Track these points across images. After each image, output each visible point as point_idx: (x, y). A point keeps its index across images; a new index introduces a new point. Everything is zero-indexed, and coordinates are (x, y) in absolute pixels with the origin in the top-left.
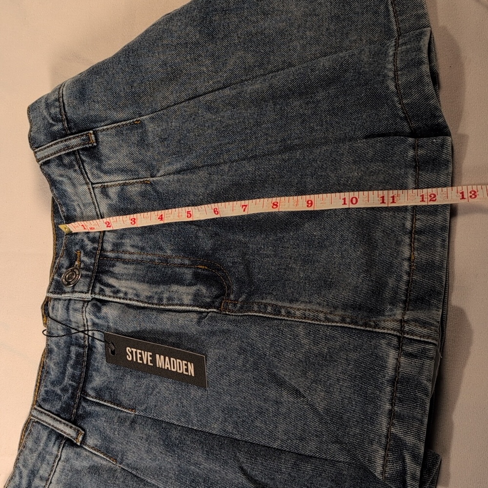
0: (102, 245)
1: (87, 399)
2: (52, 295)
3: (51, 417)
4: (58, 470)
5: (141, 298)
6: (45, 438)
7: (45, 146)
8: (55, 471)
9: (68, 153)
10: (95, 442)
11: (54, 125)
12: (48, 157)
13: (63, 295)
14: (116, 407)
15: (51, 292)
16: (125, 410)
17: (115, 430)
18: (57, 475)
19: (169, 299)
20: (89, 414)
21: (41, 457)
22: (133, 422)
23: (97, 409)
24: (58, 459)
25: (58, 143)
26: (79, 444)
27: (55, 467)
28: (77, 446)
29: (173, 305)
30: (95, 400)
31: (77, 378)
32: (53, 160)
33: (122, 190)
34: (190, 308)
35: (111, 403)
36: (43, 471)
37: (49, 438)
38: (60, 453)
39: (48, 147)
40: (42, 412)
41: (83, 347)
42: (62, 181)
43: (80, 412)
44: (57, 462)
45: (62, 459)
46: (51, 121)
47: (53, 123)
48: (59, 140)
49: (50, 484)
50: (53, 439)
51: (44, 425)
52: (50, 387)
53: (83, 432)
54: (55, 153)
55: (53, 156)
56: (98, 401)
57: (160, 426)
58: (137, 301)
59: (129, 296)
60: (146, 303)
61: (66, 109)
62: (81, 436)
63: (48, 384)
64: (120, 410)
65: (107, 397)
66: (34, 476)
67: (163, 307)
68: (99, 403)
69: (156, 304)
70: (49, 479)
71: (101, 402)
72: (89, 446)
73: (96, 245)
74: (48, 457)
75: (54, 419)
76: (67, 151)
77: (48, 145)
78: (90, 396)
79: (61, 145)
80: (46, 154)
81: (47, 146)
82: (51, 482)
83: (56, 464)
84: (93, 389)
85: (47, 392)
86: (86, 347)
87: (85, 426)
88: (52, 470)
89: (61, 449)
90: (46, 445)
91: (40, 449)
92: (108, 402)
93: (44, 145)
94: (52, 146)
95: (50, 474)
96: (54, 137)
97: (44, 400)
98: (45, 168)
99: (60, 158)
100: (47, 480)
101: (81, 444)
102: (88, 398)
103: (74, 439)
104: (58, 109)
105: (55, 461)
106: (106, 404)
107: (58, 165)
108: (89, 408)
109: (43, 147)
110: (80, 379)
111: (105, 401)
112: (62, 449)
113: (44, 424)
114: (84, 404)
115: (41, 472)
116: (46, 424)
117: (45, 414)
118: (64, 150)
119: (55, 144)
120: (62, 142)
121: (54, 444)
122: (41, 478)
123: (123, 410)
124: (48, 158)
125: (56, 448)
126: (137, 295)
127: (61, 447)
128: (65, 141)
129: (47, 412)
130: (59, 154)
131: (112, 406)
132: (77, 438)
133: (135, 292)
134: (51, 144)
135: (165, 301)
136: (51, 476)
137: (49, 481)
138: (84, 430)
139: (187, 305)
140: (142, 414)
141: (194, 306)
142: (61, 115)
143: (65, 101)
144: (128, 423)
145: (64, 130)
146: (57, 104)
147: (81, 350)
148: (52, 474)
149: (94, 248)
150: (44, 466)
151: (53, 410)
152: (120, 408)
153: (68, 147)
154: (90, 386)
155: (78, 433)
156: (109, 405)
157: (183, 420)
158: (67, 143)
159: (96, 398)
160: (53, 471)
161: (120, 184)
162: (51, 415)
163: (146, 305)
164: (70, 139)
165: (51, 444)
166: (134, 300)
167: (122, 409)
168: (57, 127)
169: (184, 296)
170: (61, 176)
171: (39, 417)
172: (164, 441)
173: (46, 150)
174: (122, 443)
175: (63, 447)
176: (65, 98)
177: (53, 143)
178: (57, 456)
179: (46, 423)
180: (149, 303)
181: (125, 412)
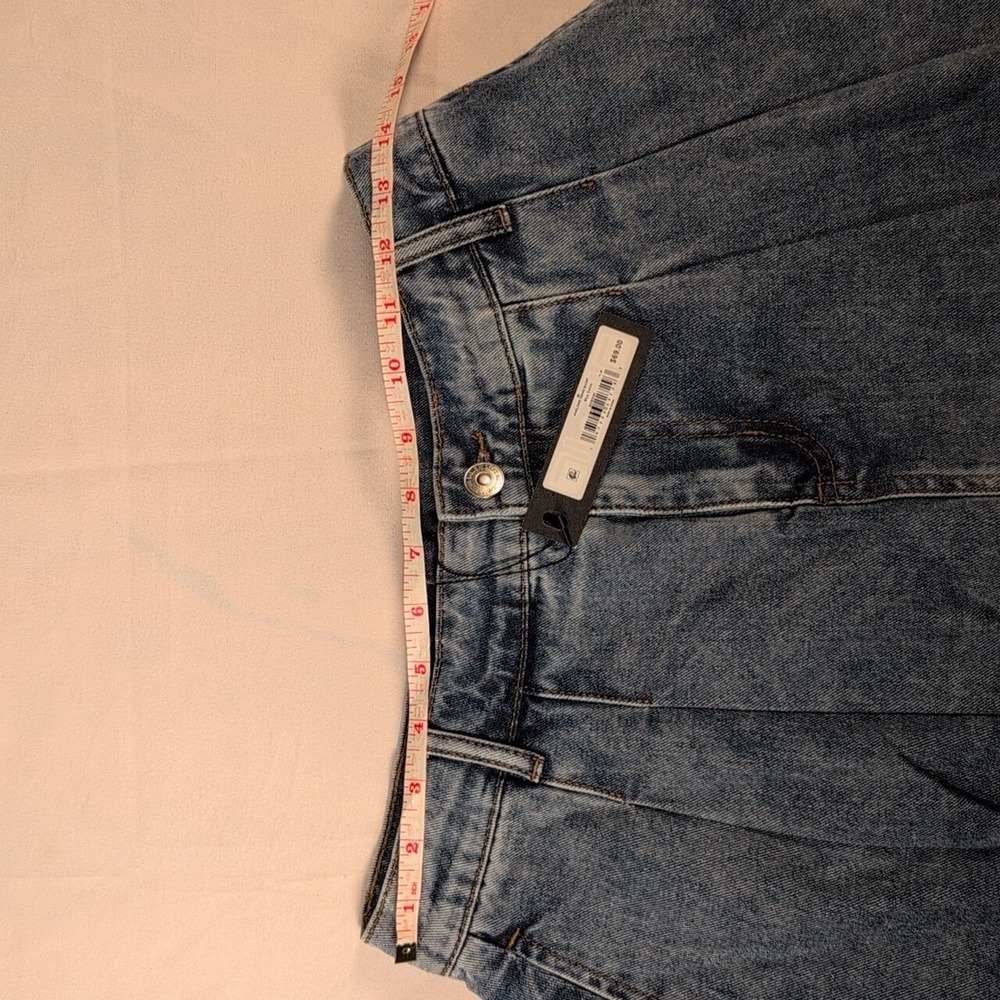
0: (527, 418)
1: (540, 697)
2: (454, 517)
3: (468, 742)
4: (499, 835)
5: (641, 502)
6: (456, 785)
7: (409, 238)
8: (494, 839)
9: (457, 249)
10: (572, 770)
11: (425, 198)
12: (415, 258)
13: (478, 515)
14: (607, 701)
15: (450, 512)
16: (629, 704)
17: (617, 741)
18: (498, 845)
19: (701, 496)
20: (551, 723)
21: (457, 819)
22: (653, 720)
23: (568, 710)
24: (495, 816)
25: (439, 230)
26: (537, 781)
27: (492, 832)
28: (533, 785)
29: (714, 504)
30: (557, 697)
31: (513, 663)
32: (423, 263)
33: (563, 311)
34: (755, 505)
35: (595, 696)
36: (470, 843)
37: (468, 781)
38: (498, 805)
39: (415, 239)
40: (444, 737)
41: (519, 604)
42: (440, 305)
43: (529, 722)
44: (494, 823)
45: (503, 814)
46: (417, 191)
47: (424, 193)
48: (442, 224)
49: (487, 865)
50: (481, 780)
51: (450, 761)
52: (455, 689)
53: (542, 758)
54: (429, 251)
55: (426, 257)
56: (564, 697)
57: (711, 716)
58: (633, 507)
59: (615, 501)
60: (648, 508)
61: (450, 166)
62: (541, 765)
63: (451, 683)
64: (615, 705)
65: (583, 688)
66: (450, 857)
67: (690, 511)
68: (566, 700)
69: (672, 508)
70: (483, 855)
71: (571, 698)
72: (558, 780)
73: (514, 419)
74: (473, 817)
75: (476, 744)
76: (457, 245)
77: (418, 235)
78: (544, 690)
79: (446, 234)
80: (411, 253)
81: (413, 237)
82: (489, 861)
83: (493, 826)
84: (549, 677)
85: (448, 699)
86: (525, 604)
87: (545, 747)
88: (488, 839)
89: (499, 797)
90: (464, 795)
91: (448, 806)
92: (587, 695)
93: (404, 237)
94: (424, 236)
95: (485, 847)
96: (426, 220)
97: (444, 714)
98: (405, 280)
99: (439, 259)
100: (480, 859)
101: (541, 779)
102: (542, 695)
103: (526, 773)
104: (430, 169)
105: (490, 823)
106: (584, 699)
107: (432, 275)
108: (547, 713)
109: (404, 241)
110: (518, 664)
111: (581, 695)
112: (502, 797)
113: (453, 758)
114: (534, 707)
115: (465, 847)
116: (458, 758)
117: (451, 738)
118: (452, 243)
119: (431, 233)
120: (447, 227)
121: (484, 790)
122: (467, 858)
123: (624, 703)
124: (415, 261)
125: (488, 797)
126: (634, 499)
127: (500, 794)
128: (454, 225)
129: (457, 736)
130: (440, 252)
131: (600, 700)
132: (532, 771)
133: (624, 492)
134: (422, 233)
135: (692, 501)
136: (488, 849)
137: (486, 860)
138: (542, 754)
139: (748, 501)
140: (666, 704)
141: (760, 500)
142: (438, 178)
143: (443, 152)
144: (643, 725)
145: (448, 205)
146: (425, 157)
147: (516, 612)
148: (489, 846)
149: (512, 425)
150: (469, 835)
151: (470, 728)
152: (616, 702)
153: (459, 237)
154: (544, 673)
155: (533, 762)
156: (592, 699)
157: (756, 699)
158: (459, 229)
159: (558, 693)
160: (490, 840)
161: (558, 302)
162: (467, 738)
163: (652, 513)
164: (462, 221)
165: (476, 792)
166: (626, 507)
167: (621, 703)
168: (436, 201)
169: (737, 486)
170: (438, 294)
171: (441, 747)
172: (730, 741)
173: (411, 246)
174: (637, 762)
175: (503, 793)
176: (441, 147)
177: (427, 230)
178: (492, 812)
179: (457, 754)
180: (656, 509)
181: (629, 707)
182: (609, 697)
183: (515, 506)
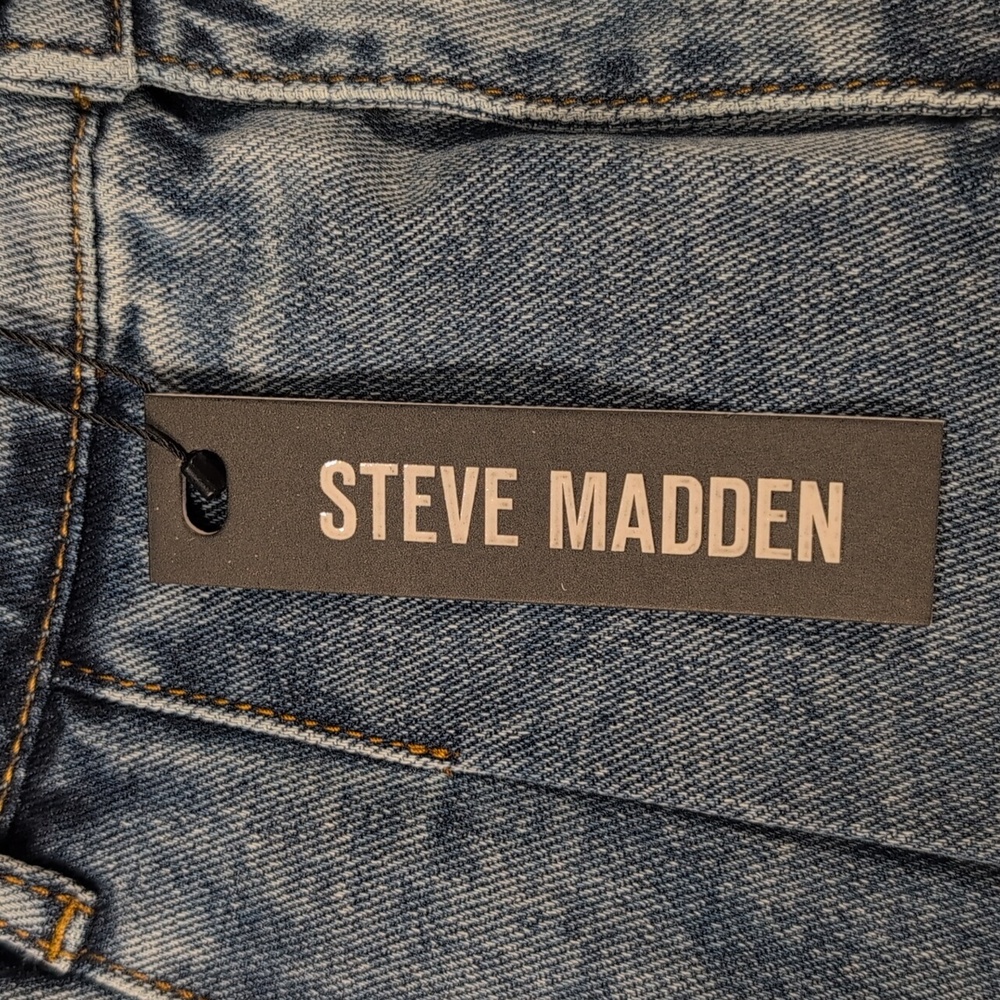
1: (104, 702)
5: (483, 66)
10: (178, 950)
14: (313, 738)
16: (384, 754)
17: (327, 877)
19: (689, 58)
20: (130, 790)
22: (450, 820)
23: (189, 756)
26: (62, 966)
28: (43, 975)
29: (730, 92)
30: (158, 705)
31: (26, 582)
34: (876, 98)
35: (279, 716)
41: (60, 394)
43: (57, 779)
53: (88, 897)
56: (183, 709)
57: (648, 837)
58: (453, 82)
59: (393, 59)
60: (506, 92)
62: (81, 921)
64: (342, 754)
65: (244, 683)
67: (645, 112)
68: (186, 719)
69: (586, 100)
71: (202, 713)
72: (131, 975)
78: (120, 680)
84: (142, 638)
86: (85, 393)
87: (99, 862)
92: (255, 711)
101: (78, 961)
102: (110, 694)
103: (31, 940)
106: (241, 721)
108: (120, 754)
110: (44, 584)
111: (233, 708)
114: (82, 732)
123: (368, 751)
126: (448, 47)
131: (292, 732)
132: (49, 937)
133: (428, 30)
135: (655, 75)
138: (88, 883)
140: (503, 768)
144: (417, 832)
147: (50, 417)
152: (343, 745)
154: (124, 623)
155: (55, 906)
156: (266, 727)
157: (806, 791)
159: (164, 693)
163: (516, 109)
166: (430, 81)
167: (360, 748)
169: (817, 29)
172: (699, 933)
174: (379, 956)
180: (530, 98)
181: (382, 763)
182: (323, 725)
183: (52, 46)
